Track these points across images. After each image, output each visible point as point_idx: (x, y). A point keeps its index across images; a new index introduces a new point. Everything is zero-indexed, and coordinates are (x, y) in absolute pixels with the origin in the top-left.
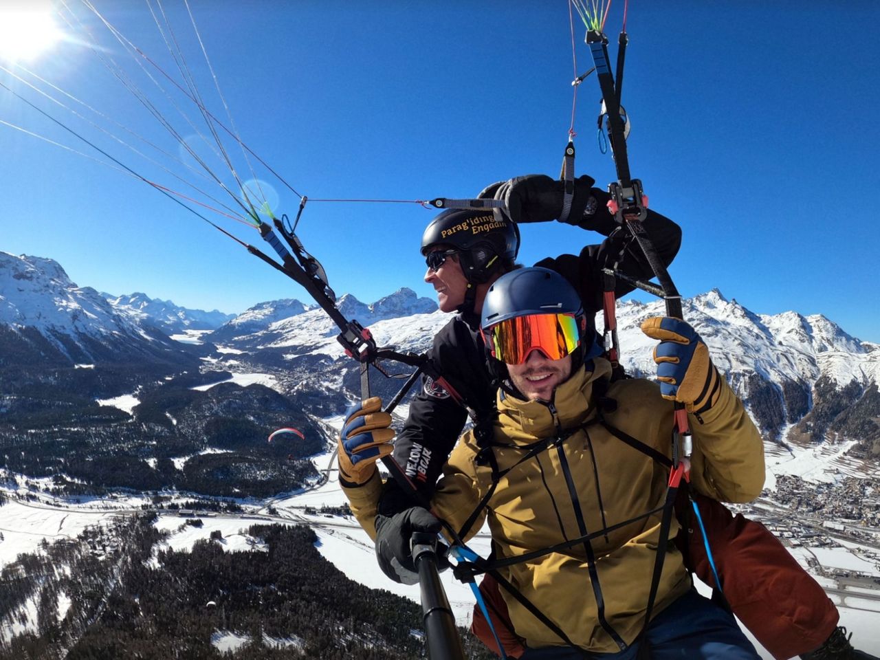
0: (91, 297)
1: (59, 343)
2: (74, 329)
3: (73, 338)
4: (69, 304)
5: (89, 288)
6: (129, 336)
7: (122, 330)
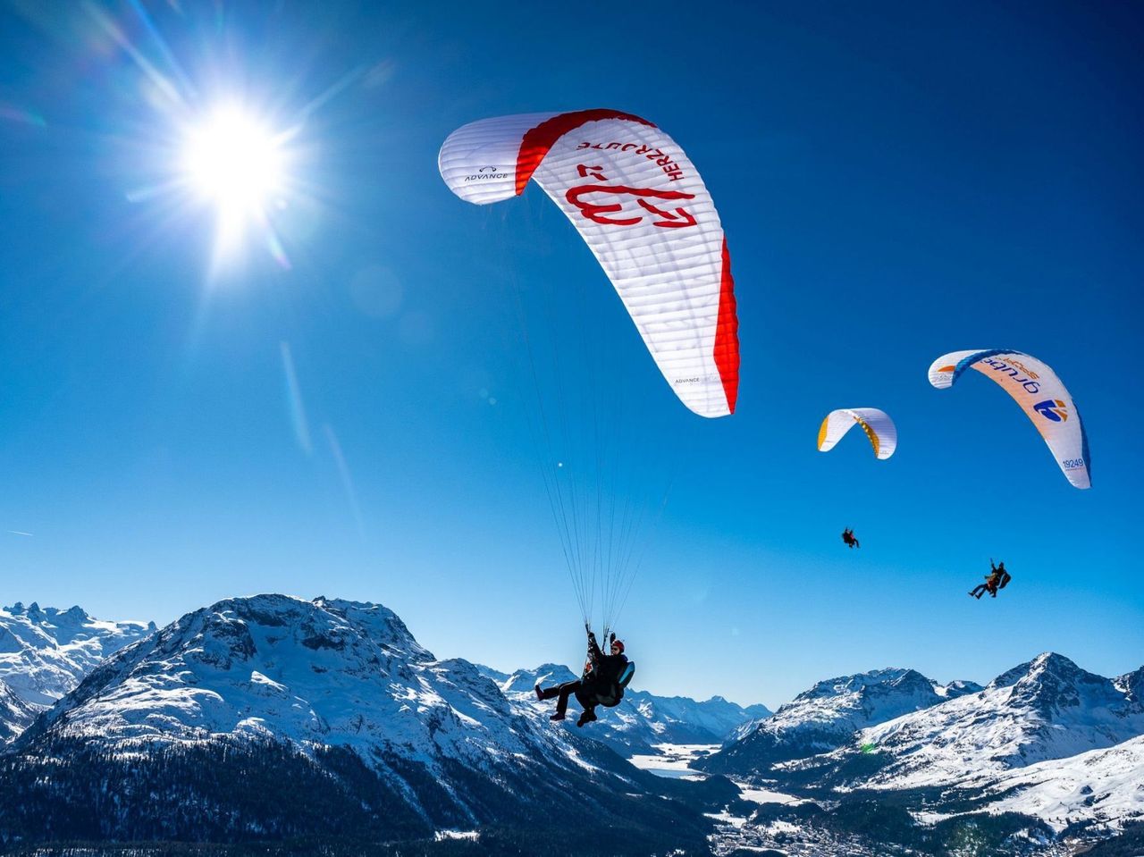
0: (465, 679)
1: (402, 782)
2: (432, 750)
3: (430, 770)
4: (423, 696)
5: (460, 662)
6: (550, 765)
7: (534, 751)
